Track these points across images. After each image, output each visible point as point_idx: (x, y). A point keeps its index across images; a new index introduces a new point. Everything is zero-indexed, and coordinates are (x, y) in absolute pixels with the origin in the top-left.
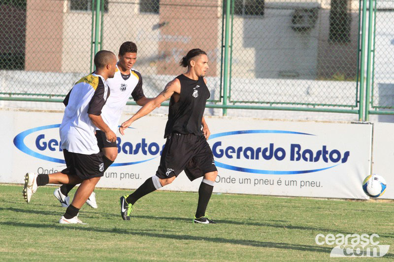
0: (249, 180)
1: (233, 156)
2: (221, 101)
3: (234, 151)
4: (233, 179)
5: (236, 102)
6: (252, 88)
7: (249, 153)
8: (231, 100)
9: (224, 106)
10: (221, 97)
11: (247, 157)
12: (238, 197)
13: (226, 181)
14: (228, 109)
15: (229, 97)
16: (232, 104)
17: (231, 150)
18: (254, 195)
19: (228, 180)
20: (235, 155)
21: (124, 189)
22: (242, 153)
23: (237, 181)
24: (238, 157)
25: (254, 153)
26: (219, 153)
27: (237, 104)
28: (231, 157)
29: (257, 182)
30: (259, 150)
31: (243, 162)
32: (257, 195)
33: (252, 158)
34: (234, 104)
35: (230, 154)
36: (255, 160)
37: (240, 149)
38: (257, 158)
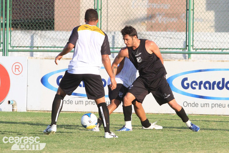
0: (208, 105)
1: (196, 88)
2: (187, 49)
3: (197, 84)
4: (197, 104)
5: (198, 49)
6: (212, 39)
7: (207, 85)
8: (194, 48)
9: (189, 52)
10: (187, 46)
11: (206, 88)
12: (200, 117)
13: (191, 105)
14: (192, 55)
15: (193, 46)
16: (195, 51)
17: (195, 84)
18: (211, 115)
19: (193, 105)
20: (197, 87)
21: (119, 113)
22: (202, 86)
23: (199, 105)
24: (200, 88)
25: (211, 86)
26: (186, 86)
27: (198, 51)
28: (194, 88)
29: (214, 106)
30: (214, 83)
31: (203, 92)
32: (214, 115)
33: (210, 89)
34: (196, 51)
35: (194, 86)
36: (211, 90)
37: (201, 83)
38: (213, 89)
